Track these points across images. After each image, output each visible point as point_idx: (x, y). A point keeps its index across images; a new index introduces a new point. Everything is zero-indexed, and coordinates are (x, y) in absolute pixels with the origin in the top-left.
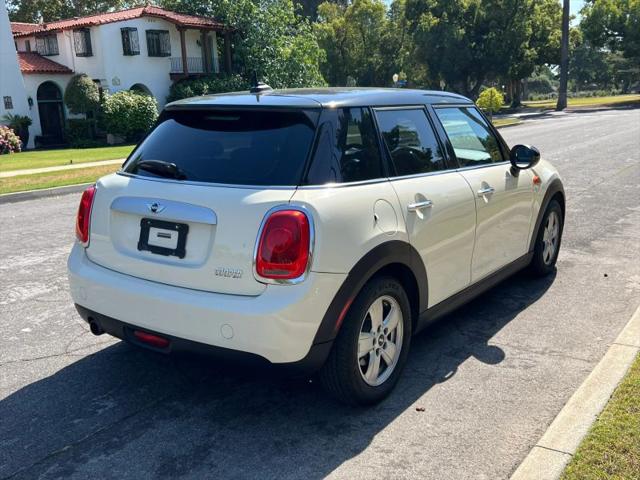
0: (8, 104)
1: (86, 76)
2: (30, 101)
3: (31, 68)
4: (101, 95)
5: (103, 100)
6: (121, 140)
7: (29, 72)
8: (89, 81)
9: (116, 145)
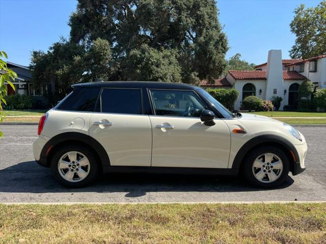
0: (275, 92)
1: (310, 81)
2: (285, 91)
3: (289, 77)
4: (315, 89)
5: (315, 91)
6: (322, 110)
7: (287, 79)
8: (311, 83)
9: (320, 112)
